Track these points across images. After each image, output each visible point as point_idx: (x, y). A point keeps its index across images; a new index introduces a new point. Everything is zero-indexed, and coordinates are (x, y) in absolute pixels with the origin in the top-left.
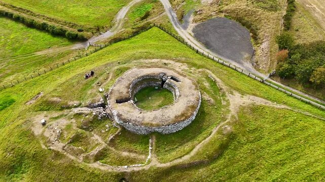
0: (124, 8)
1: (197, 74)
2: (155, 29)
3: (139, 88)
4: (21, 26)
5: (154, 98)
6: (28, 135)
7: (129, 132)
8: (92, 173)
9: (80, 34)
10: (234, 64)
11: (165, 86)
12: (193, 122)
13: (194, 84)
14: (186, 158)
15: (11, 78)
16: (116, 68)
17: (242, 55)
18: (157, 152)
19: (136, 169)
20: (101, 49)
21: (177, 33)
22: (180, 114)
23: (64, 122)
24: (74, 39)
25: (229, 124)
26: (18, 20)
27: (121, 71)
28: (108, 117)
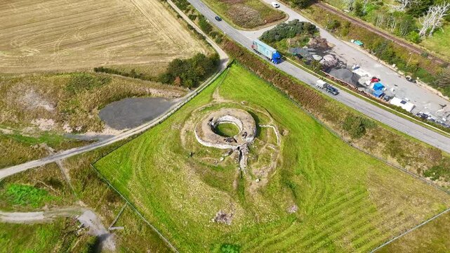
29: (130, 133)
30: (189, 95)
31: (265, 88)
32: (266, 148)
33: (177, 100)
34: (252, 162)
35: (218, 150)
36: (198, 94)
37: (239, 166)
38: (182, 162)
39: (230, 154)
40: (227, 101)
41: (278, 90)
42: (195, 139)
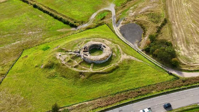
0: (95, 13)
1: (114, 46)
2: (105, 25)
3: (92, 48)
4: (52, 18)
5: (96, 52)
6: (55, 58)
7: (85, 61)
8: (73, 71)
9: (75, 24)
10: (130, 44)
11: (101, 49)
12: (107, 61)
13: (111, 49)
14: (101, 71)
15: (48, 39)
16: (85, 40)
17: (135, 41)
18: (93, 68)
19: (85, 71)
20: (82, 31)
21: (113, 28)
22: (102, 58)
23: (66, 56)
24: (72, 26)
25: (118, 63)
26: (51, 15)
27: (87, 41)
28: (80, 56)
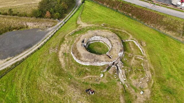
29: (13, 61)
30: (58, 24)
31: (114, 14)
32: (135, 59)
33: (50, 29)
34: (129, 74)
35: (97, 68)
36: (65, 23)
37: (119, 80)
38: (66, 84)
39: (108, 69)
40: (90, 25)
41: (124, 14)
42: (73, 60)
